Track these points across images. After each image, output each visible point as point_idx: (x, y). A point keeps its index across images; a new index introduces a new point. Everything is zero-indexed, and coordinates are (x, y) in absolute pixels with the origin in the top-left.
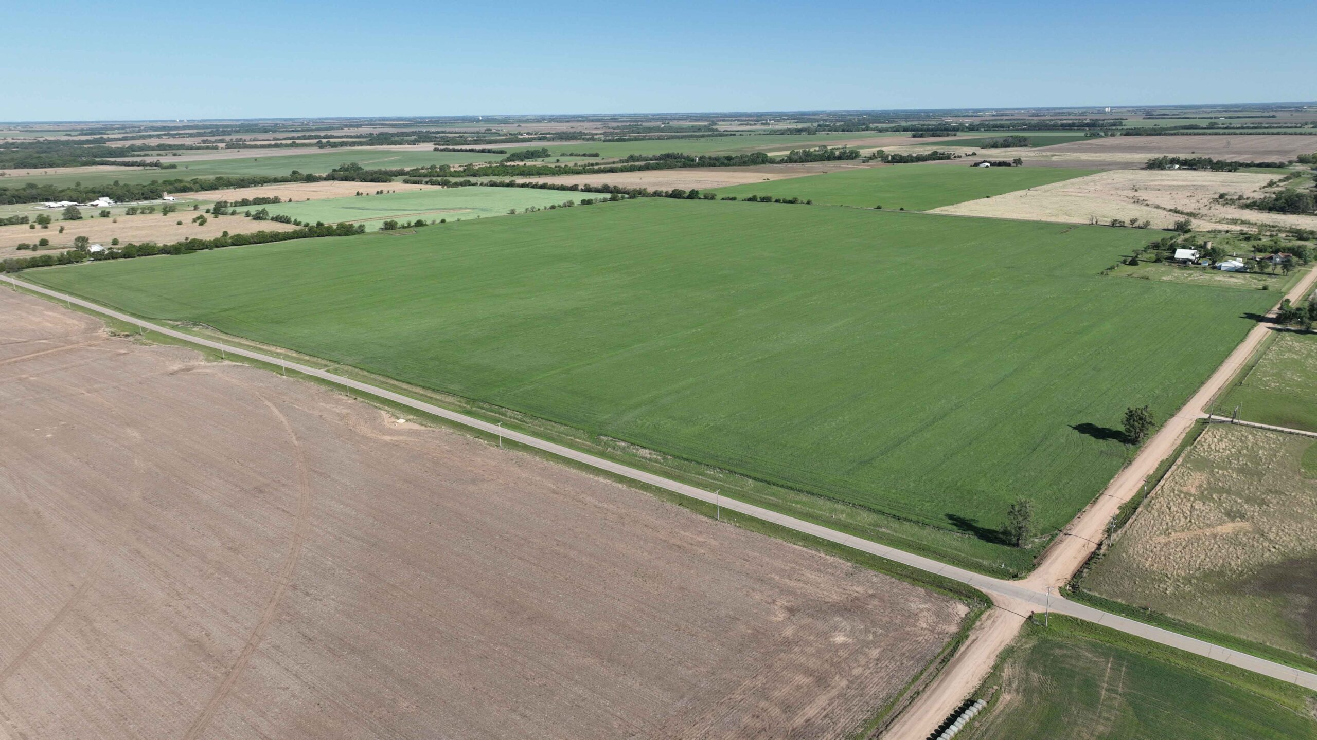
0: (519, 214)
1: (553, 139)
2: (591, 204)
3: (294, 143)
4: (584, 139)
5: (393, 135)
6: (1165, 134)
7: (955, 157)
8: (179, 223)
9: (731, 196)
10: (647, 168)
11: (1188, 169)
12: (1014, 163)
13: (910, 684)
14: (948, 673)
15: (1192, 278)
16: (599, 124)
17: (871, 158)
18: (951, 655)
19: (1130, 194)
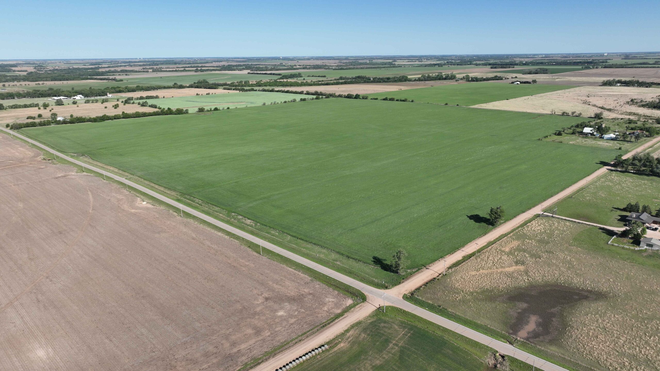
0: (267, 105)
1: (309, 68)
2: (305, 100)
3: (185, 69)
4: (325, 68)
5: (234, 66)
6: (626, 68)
7: (505, 79)
8: (106, 108)
9: (376, 97)
10: (345, 83)
11: (625, 86)
12: (532, 82)
13: (299, 336)
14: (321, 332)
15: (586, 142)
16: (337, 61)
17: (461, 79)
18: (329, 323)
19: (584, 98)
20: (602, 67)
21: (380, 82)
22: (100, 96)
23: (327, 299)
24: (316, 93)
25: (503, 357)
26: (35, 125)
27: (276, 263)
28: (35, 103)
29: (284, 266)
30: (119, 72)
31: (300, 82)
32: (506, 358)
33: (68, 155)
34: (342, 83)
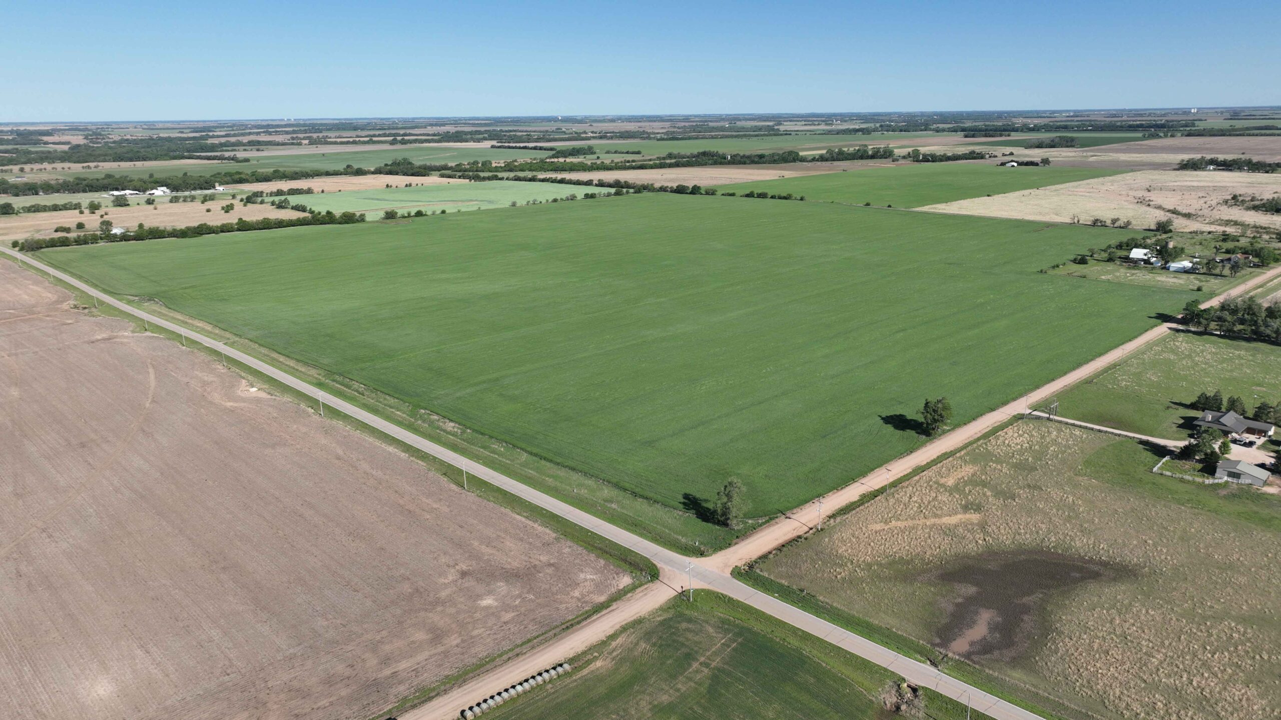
0: (520, 206)
1: (612, 138)
2: (594, 197)
3: (371, 140)
4: (641, 138)
5: (466, 133)
7: (990, 157)
8: (208, 211)
9: (732, 192)
11: (1223, 170)
12: (1041, 163)
13: (517, 646)
14: (562, 639)
15: (1133, 277)
16: (667, 124)
17: (904, 157)
18: (579, 623)
19: (1140, 194)
20: (1182, 135)
21: (745, 163)
22: (201, 189)
23: (582, 576)
24: (617, 184)
25: (914, 690)
26: (68, 244)
27: (492, 504)
28: (74, 203)
29: (508, 511)
30: (244, 145)
31: (589, 163)
32: (920, 692)
33: (120, 300)
34: (670, 166)
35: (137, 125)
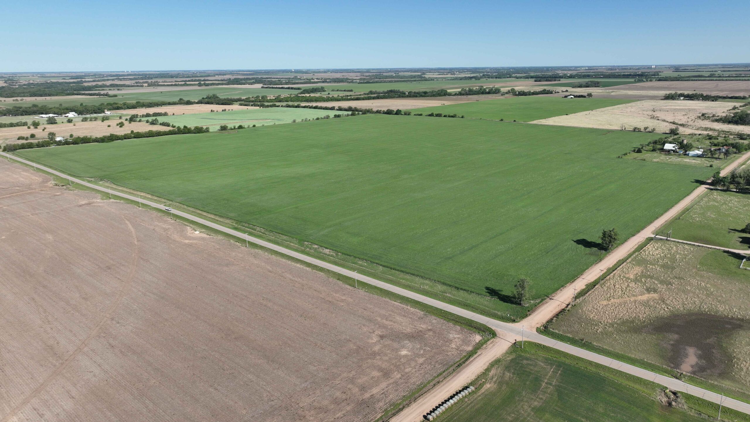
0: (298, 122)
1: (330, 82)
2: (339, 117)
3: (186, 83)
4: (347, 82)
5: (241, 79)
6: (682, 80)
7: (555, 93)
8: (109, 126)
9: (420, 113)
10: (378, 98)
11: (689, 99)
12: (587, 96)
13: (435, 377)
14: (459, 372)
15: (671, 160)
16: (359, 74)
17: (507, 93)
18: (464, 362)
19: (651, 113)
20: (656, 80)
21: (416, 97)
22: (96, 113)
23: (451, 336)
24: (350, 109)
25: (675, 393)
26: (32, 147)
27: (376, 296)
28: (23, 122)
29: (387, 299)
30: (108, 86)
31: (325, 96)
32: (679, 395)
33: (83, 180)
34: (374, 98)
35: (33, 74)
